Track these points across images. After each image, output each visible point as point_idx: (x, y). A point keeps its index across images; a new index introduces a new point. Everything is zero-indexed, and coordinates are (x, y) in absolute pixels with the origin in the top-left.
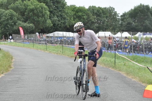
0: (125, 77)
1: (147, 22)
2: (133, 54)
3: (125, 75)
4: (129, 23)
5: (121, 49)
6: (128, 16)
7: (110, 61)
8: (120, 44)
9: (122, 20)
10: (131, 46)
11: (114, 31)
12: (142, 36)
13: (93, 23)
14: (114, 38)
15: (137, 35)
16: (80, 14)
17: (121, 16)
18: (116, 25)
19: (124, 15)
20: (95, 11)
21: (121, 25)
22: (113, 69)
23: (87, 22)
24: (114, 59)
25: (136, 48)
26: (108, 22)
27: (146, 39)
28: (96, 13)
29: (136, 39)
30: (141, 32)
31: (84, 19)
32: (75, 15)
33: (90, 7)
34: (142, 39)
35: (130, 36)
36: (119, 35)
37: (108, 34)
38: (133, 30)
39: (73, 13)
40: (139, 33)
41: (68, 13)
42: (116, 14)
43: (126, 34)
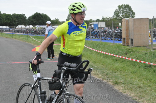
0: (33, 46)
1: (40, 21)
2: (35, 35)
3: (33, 45)
4: (32, 21)
5: (30, 33)
6: (31, 18)
7: (25, 39)
8: (29, 31)
9: (29, 20)
10: (34, 32)
11: (25, 25)
12: (39, 27)
13: (15, 21)
14: (25, 28)
15: (36, 27)
16: (9, 17)
17: (28, 18)
18: (26, 22)
19: (30, 17)
20: (16, 16)
21: (29, 22)
22: (27, 42)
23: (12, 21)
24: (27, 38)
25: (36, 32)
26: (22, 21)
27: (40, 28)
28: (16, 17)
29: (36, 28)
30: (38, 25)
31: (11, 19)
32: (6, 18)
33: (13, 14)
34: (38, 28)
35: (33, 27)
36: (28, 27)
37: (23, 26)
38: (34, 24)
39: (5, 17)
40: (37, 26)
41: (2, 17)
42: (25, 17)
43: (31, 26)
